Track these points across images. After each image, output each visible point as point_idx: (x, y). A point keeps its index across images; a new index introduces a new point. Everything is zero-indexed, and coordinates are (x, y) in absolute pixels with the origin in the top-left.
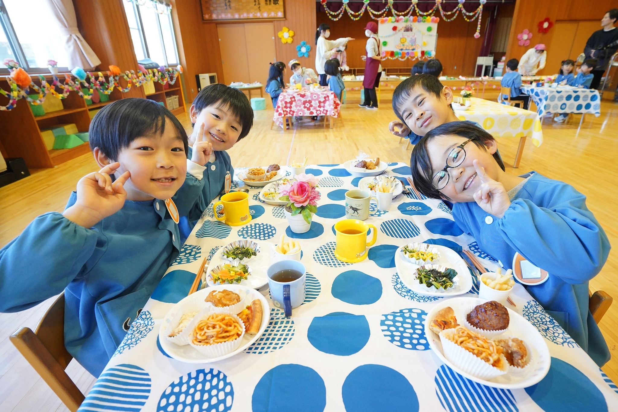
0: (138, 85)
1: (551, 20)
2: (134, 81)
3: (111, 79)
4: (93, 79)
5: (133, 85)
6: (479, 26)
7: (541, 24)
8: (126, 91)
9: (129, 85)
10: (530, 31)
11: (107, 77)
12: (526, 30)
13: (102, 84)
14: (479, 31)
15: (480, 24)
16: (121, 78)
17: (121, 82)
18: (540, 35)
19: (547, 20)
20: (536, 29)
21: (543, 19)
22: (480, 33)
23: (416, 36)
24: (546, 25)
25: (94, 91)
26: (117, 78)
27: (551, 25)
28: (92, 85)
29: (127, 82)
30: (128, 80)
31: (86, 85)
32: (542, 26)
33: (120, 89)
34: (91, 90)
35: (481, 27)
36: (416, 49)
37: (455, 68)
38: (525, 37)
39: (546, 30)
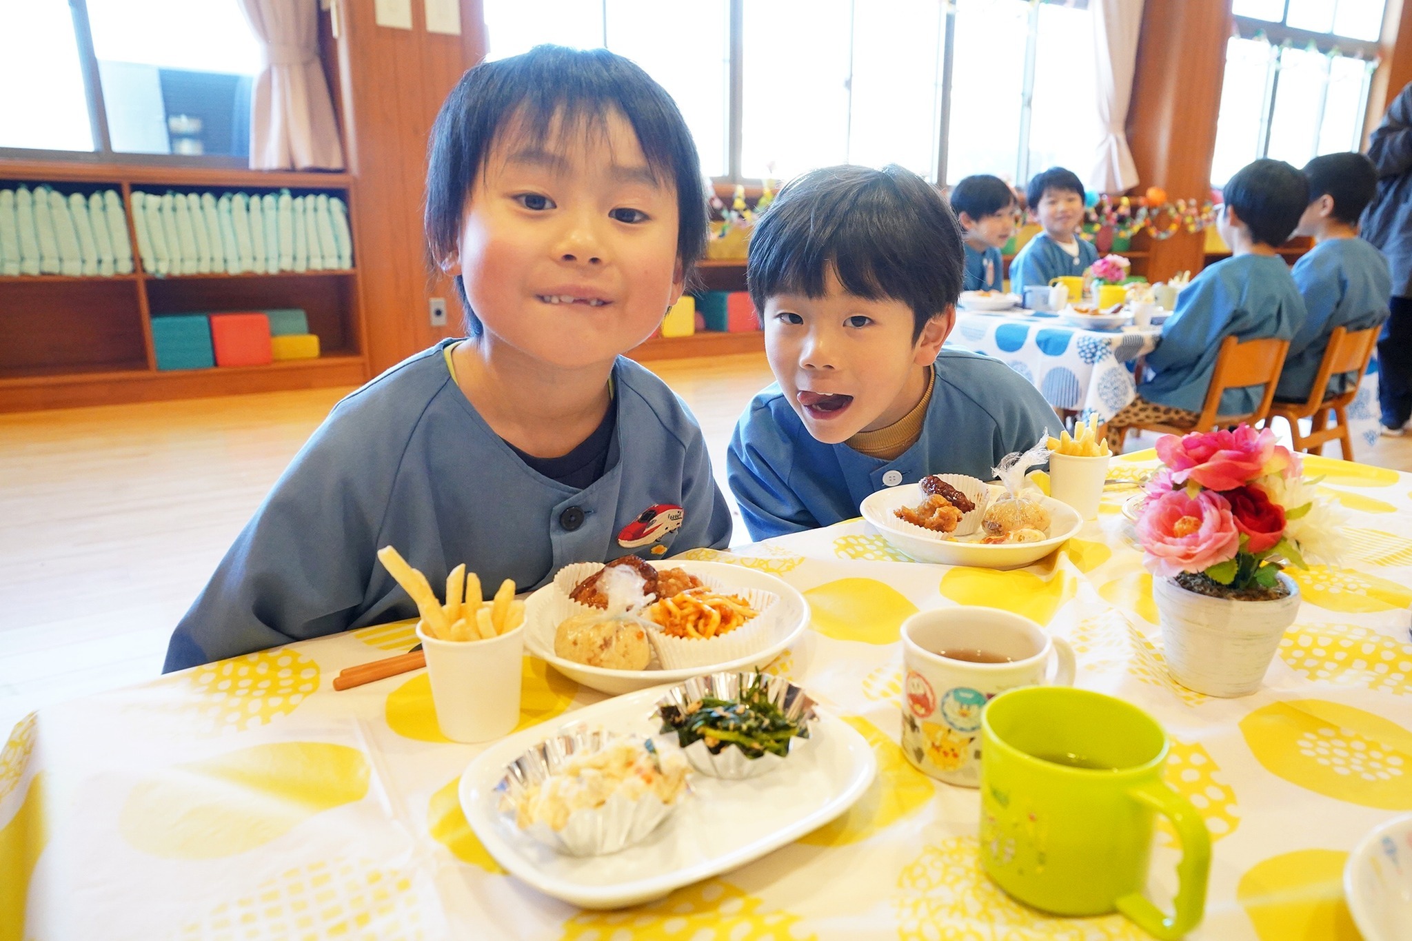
0: (1192, 229)
2: (1188, 220)
3: (1143, 212)
4: (1107, 209)
5: (1183, 227)
8: (1163, 236)
9: (1174, 228)
11: (1134, 209)
13: (1121, 220)
16: (1163, 212)
17: (1160, 219)
25: (1102, 229)
26: (1155, 212)
28: (1103, 218)
29: (1171, 221)
30: (1176, 216)
31: (1094, 217)
33: (1153, 232)
34: (1097, 227)
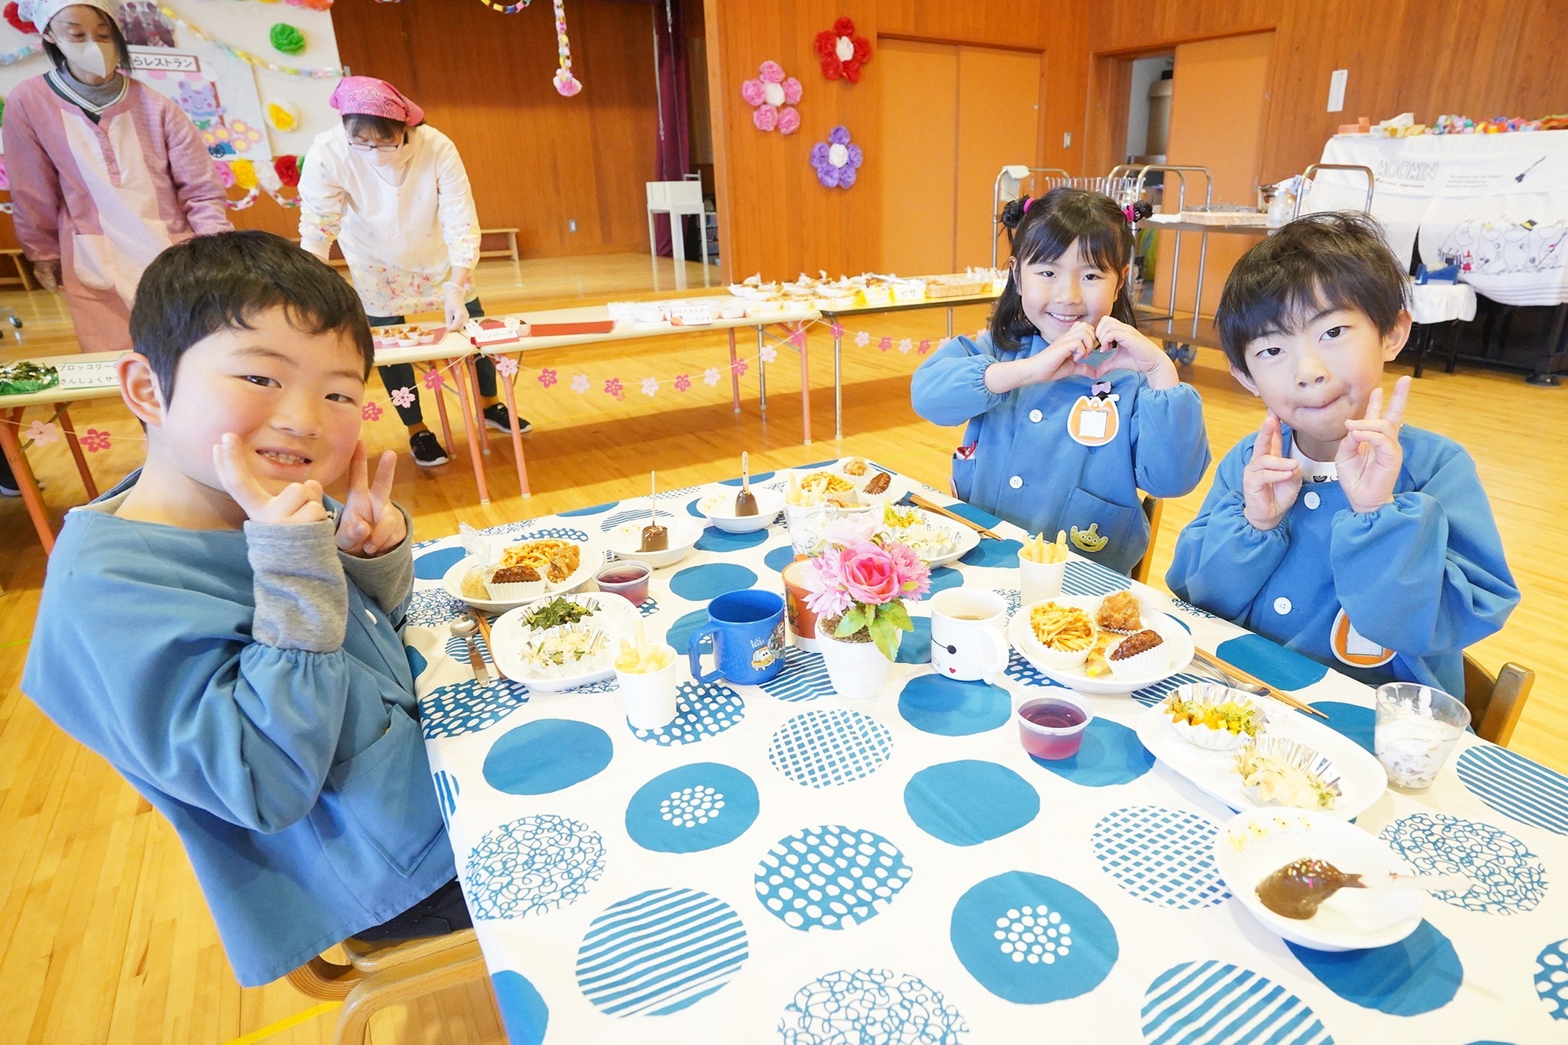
1: (860, 33)
6: (563, 39)
7: (825, 45)
10: (790, 71)
12: (770, 65)
14: (569, 63)
15: (568, 33)
18: (835, 87)
19: (844, 27)
20: (812, 64)
21: (830, 26)
22: (574, 71)
23: (208, 75)
24: (845, 49)
27: (862, 48)
32: (832, 54)
35: (572, 46)
36: (239, 145)
37: (573, 227)
38: (775, 95)
39: (849, 73)
